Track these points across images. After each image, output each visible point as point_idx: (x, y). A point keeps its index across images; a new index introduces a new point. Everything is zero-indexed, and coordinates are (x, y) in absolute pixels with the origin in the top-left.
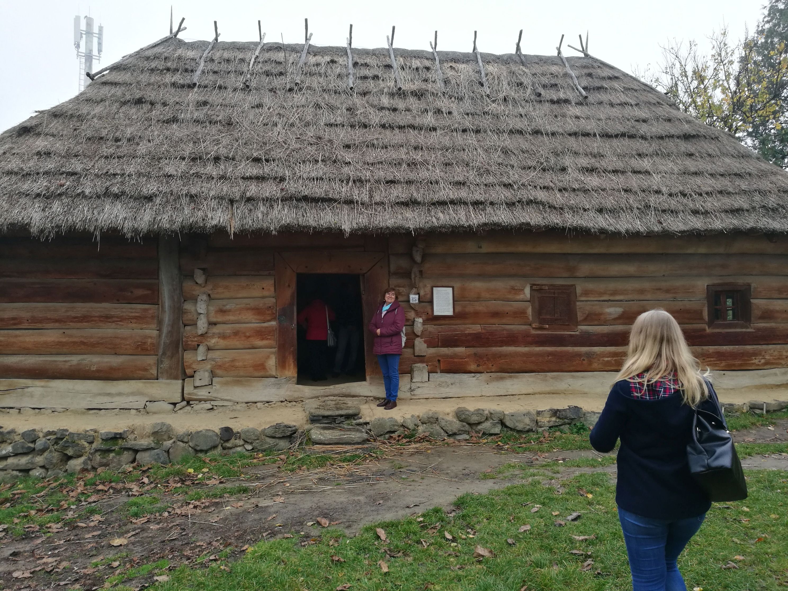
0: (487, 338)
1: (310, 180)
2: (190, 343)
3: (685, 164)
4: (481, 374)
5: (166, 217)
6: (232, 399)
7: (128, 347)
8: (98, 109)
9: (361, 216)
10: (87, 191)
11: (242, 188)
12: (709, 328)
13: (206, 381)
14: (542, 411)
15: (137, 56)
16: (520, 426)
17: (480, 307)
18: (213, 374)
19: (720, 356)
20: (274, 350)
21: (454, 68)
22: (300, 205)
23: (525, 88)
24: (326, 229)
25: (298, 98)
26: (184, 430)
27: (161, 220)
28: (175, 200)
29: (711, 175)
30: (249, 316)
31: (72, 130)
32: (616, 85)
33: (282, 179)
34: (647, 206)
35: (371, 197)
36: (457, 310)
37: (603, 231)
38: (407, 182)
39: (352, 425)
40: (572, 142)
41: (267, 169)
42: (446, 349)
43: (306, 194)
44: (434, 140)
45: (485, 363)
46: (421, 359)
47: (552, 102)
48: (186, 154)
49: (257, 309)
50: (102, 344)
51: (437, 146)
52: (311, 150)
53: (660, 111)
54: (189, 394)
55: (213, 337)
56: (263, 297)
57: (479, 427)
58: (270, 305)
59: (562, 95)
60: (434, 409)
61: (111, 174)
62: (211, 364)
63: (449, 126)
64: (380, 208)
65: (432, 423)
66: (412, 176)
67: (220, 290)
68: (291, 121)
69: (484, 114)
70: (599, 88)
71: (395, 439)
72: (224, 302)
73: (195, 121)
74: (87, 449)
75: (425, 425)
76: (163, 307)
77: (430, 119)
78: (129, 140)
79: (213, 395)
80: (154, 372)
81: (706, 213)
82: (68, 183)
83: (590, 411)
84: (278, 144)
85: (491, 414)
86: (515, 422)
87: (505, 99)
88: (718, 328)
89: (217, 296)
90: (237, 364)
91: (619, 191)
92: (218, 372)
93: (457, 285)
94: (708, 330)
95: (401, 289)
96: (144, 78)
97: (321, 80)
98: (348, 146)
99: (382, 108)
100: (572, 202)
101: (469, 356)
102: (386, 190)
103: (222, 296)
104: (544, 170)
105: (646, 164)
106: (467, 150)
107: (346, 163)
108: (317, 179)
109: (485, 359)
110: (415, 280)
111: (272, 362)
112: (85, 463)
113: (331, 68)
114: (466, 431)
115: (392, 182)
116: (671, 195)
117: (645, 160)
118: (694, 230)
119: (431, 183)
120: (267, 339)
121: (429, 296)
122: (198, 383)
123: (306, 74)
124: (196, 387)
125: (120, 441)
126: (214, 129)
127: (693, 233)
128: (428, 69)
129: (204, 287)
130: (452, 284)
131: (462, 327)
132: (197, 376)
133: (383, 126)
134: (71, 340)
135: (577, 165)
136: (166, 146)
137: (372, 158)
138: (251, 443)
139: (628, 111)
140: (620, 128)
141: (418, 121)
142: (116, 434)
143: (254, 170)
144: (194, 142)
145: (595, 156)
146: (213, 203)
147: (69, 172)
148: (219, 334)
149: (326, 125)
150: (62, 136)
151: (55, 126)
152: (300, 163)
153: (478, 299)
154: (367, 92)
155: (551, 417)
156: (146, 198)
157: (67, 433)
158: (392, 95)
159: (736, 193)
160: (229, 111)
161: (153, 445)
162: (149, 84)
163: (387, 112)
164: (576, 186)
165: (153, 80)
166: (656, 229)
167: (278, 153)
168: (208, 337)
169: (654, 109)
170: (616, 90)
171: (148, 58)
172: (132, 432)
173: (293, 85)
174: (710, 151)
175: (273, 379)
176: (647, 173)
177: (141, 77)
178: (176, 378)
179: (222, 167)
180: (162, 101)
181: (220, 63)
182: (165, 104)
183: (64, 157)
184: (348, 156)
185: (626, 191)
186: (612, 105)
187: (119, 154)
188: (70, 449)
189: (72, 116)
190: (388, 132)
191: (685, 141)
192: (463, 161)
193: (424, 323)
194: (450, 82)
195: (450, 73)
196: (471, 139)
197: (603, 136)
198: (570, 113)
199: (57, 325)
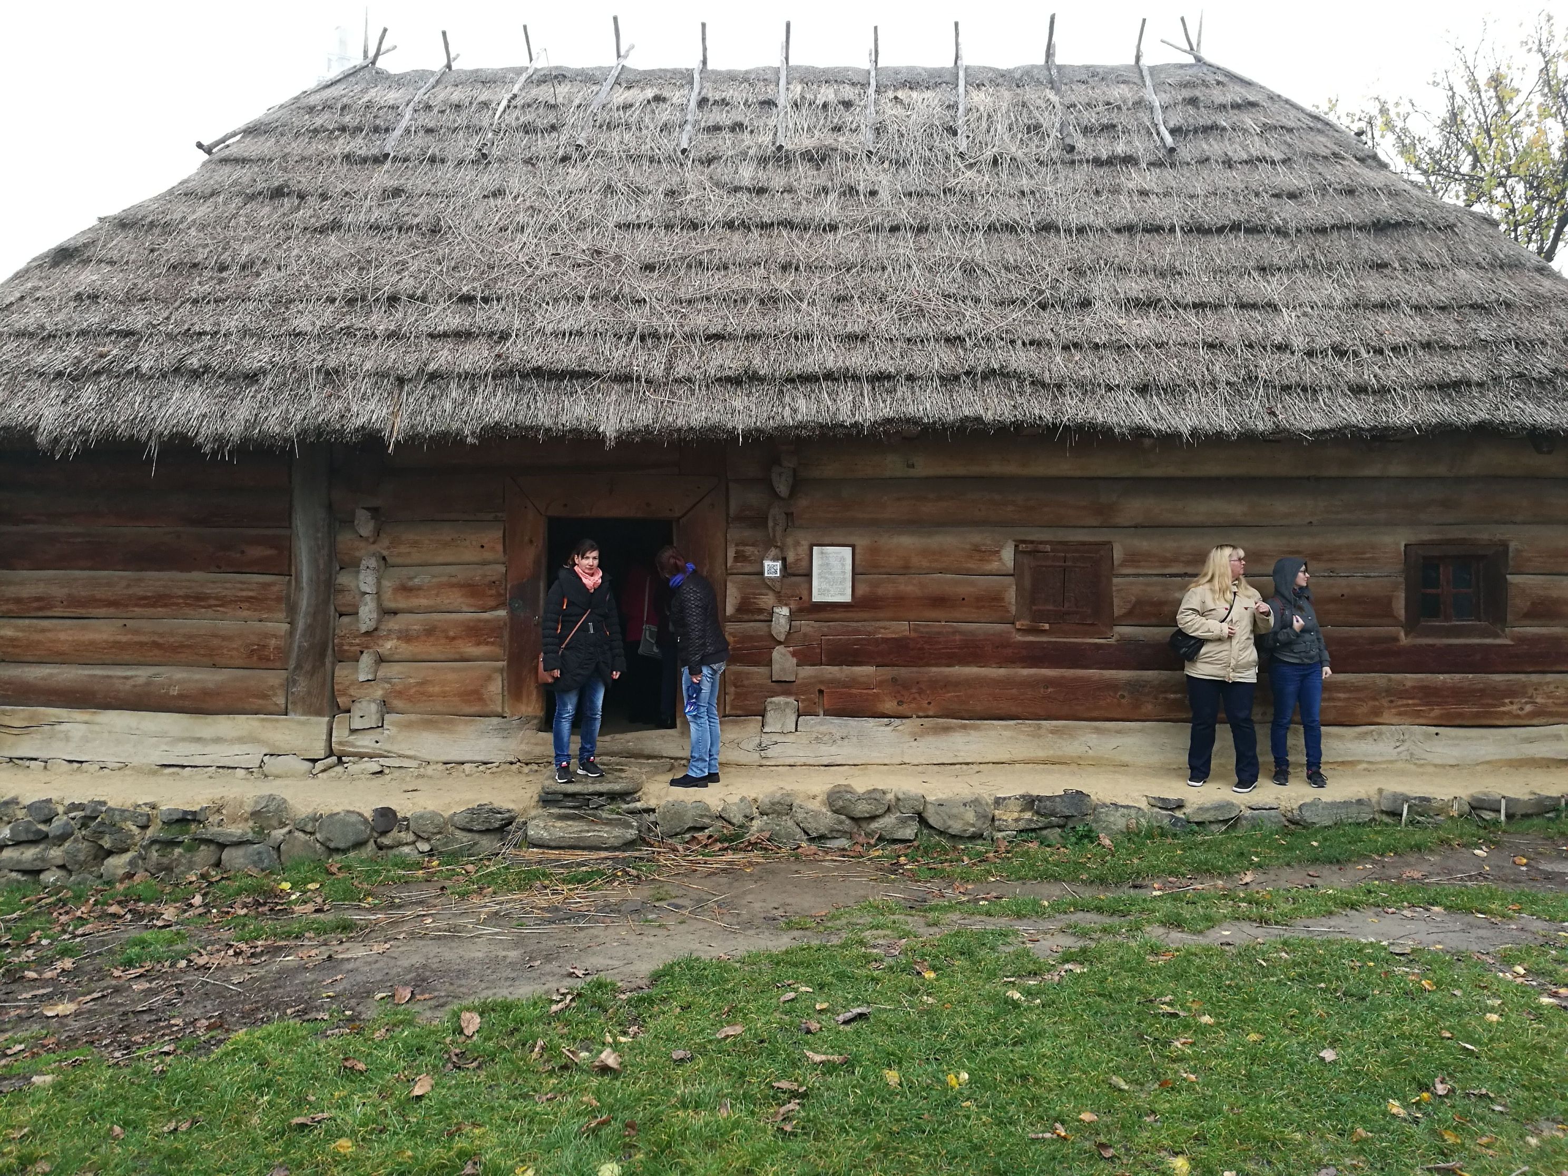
0: (921, 649)
1: (556, 336)
2: (346, 648)
3: (1362, 287)
4: (904, 721)
5: (276, 411)
6: (418, 754)
7: (234, 653)
8: (203, 211)
9: (643, 407)
10: (145, 367)
11: (425, 355)
12: (1406, 635)
13: (372, 721)
14: (1005, 799)
15: (293, 107)
16: (956, 827)
17: (908, 586)
18: (385, 707)
19: (1429, 695)
20: (500, 664)
21: (901, 102)
22: (527, 385)
23: (1044, 136)
24: (570, 431)
25: (576, 175)
26: (310, 810)
27: (266, 418)
28: (298, 381)
29: (1418, 308)
30: (455, 598)
31: (146, 252)
32: (1248, 120)
33: (504, 336)
34: (1250, 378)
35: (669, 367)
36: (860, 592)
37: (1140, 433)
38: (747, 337)
39: (618, 813)
40: (1119, 247)
41: (481, 317)
42: (837, 668)
43: (540, 363)
44: (828, 250)
45: (914, 699)
46: (785, 687)
47: (1098, 162)
48: (338, 292)
49: (469, 585)
50: (189, 647)
51: (829, 263)
52: (576, 277)
53: (1336, 174)
54: (340, 743)
55: (387, 638)
56: (484, 563)
57: (874, 825)
58: (494, 579)
59: (1120, 148)
60: (788, 788)
61: (195, 333)
62: (383, 689)
63: (866, 220)
64: (682, 390)
65: (779, 814)
66: (762, 324)
67: (403, 549)
68: (552, 220)
69: (945, 192)
70: (1208, 129)
71: (699, 843)
72: (411, 571)
73: (371, 227)
74: (137, 838)
75: (765, 817)
76: (298, 581)
77: (829, 208)
78: (243, 267)
79: (384, 746)
80: (281, 701)
81: (1383, 391)
82: (114, 352)
83: (1108, 802)
84: (514, 268)
85: (898, 799)
86: (946, 818)
87: (995, 162)
88: (1427, 636)
89: (399, 560)
90: (431, 689)
91: (1194, 346)
92: (398, 703)
93: (862, 542)
94: (1404, 640)
95: (749, 550)
96: (296, 148)
97: (627, 137)
98: (650, 268)
99: (737, 189)
100: (1087, 372)
101: (880, 684)
102: (703, 353)
103: (408, 561)
104: (1043, 306)
105: (1272, 288)
106: (890, 269)
107: (638, 301)
108: (571, 334)
109: (914, 691)
110: (774, 531)
111: (496, 687)
112: (132, 863)
113: (653, 112)
114: (846, 832)
115: (718, 337)
116: (1310, 354)
117: (1274, 281)
118: (1346, 427)
119: (796, 338)
120: (487, 644)
121: (804, 563)
122: (357, 724)
123: (601, 126)
124: (353, 731)
125: (193, 827)
126: (401, 242)
127: (1345, 435)
128: (847, 104)
129: (374, 543)
130: (852, 540)
131: (869, 626)
132: (356, 710)
133: (730, 225)
134: (136, 638)
135: (1117, 293)
136: (307, 277)
137: (691, 289)
138: (428, 840)
139: (1263, 174)
140: (1235, 214)
141: (805, 211)
142: (186, 812)
143: (454, 320)
144: (360, 269)
145: (1163, 275)
146: (365, 386)
147: (122, 331)
148: (400, 631)
149: (619, 226)
150: (127, 262)
151: (122, 244)
152: (548, 304)
153: (906, 569)
154: (714, 158)
155: (1022, 811)
156: (246, 376)
157: (104, 809)
158: (763, 161)
159: (1463, 347)
160: (438, 205)
161: (250, 836)
162: (303, 159)
163: (745, 197)
164: (1101, 338)
165: (311, 151)
166: (1261, 427)
167: (512, 285)
168: (380, 637)
169: (1321, 169)
170: (1245, 131)
171: (311, 109)
172: (219, 811)
173: (571, 150)
174: (1428, 256)
175: (495, 720)
176: (1272, 307)
177: (294, 145)
178: (319, 713)
179: (399, 315)
180: (320, 190)
181: (443, 112)
182: (324, 197)
183: (121, 302)
184: (644, 287)
185: (1211, 346)
186: (1229, 163)
187: (219, 294)
188: (107, 837)
189: (152, 225)
190: (737, 237)
191: (1376, 235)
192: (874, 291)
193: (792, 617)
194: (886, 130)
195: (891, 111)
196: (905, 246)
197: (1191, 231)
198: (1131, 185)
199: (112, 611)
